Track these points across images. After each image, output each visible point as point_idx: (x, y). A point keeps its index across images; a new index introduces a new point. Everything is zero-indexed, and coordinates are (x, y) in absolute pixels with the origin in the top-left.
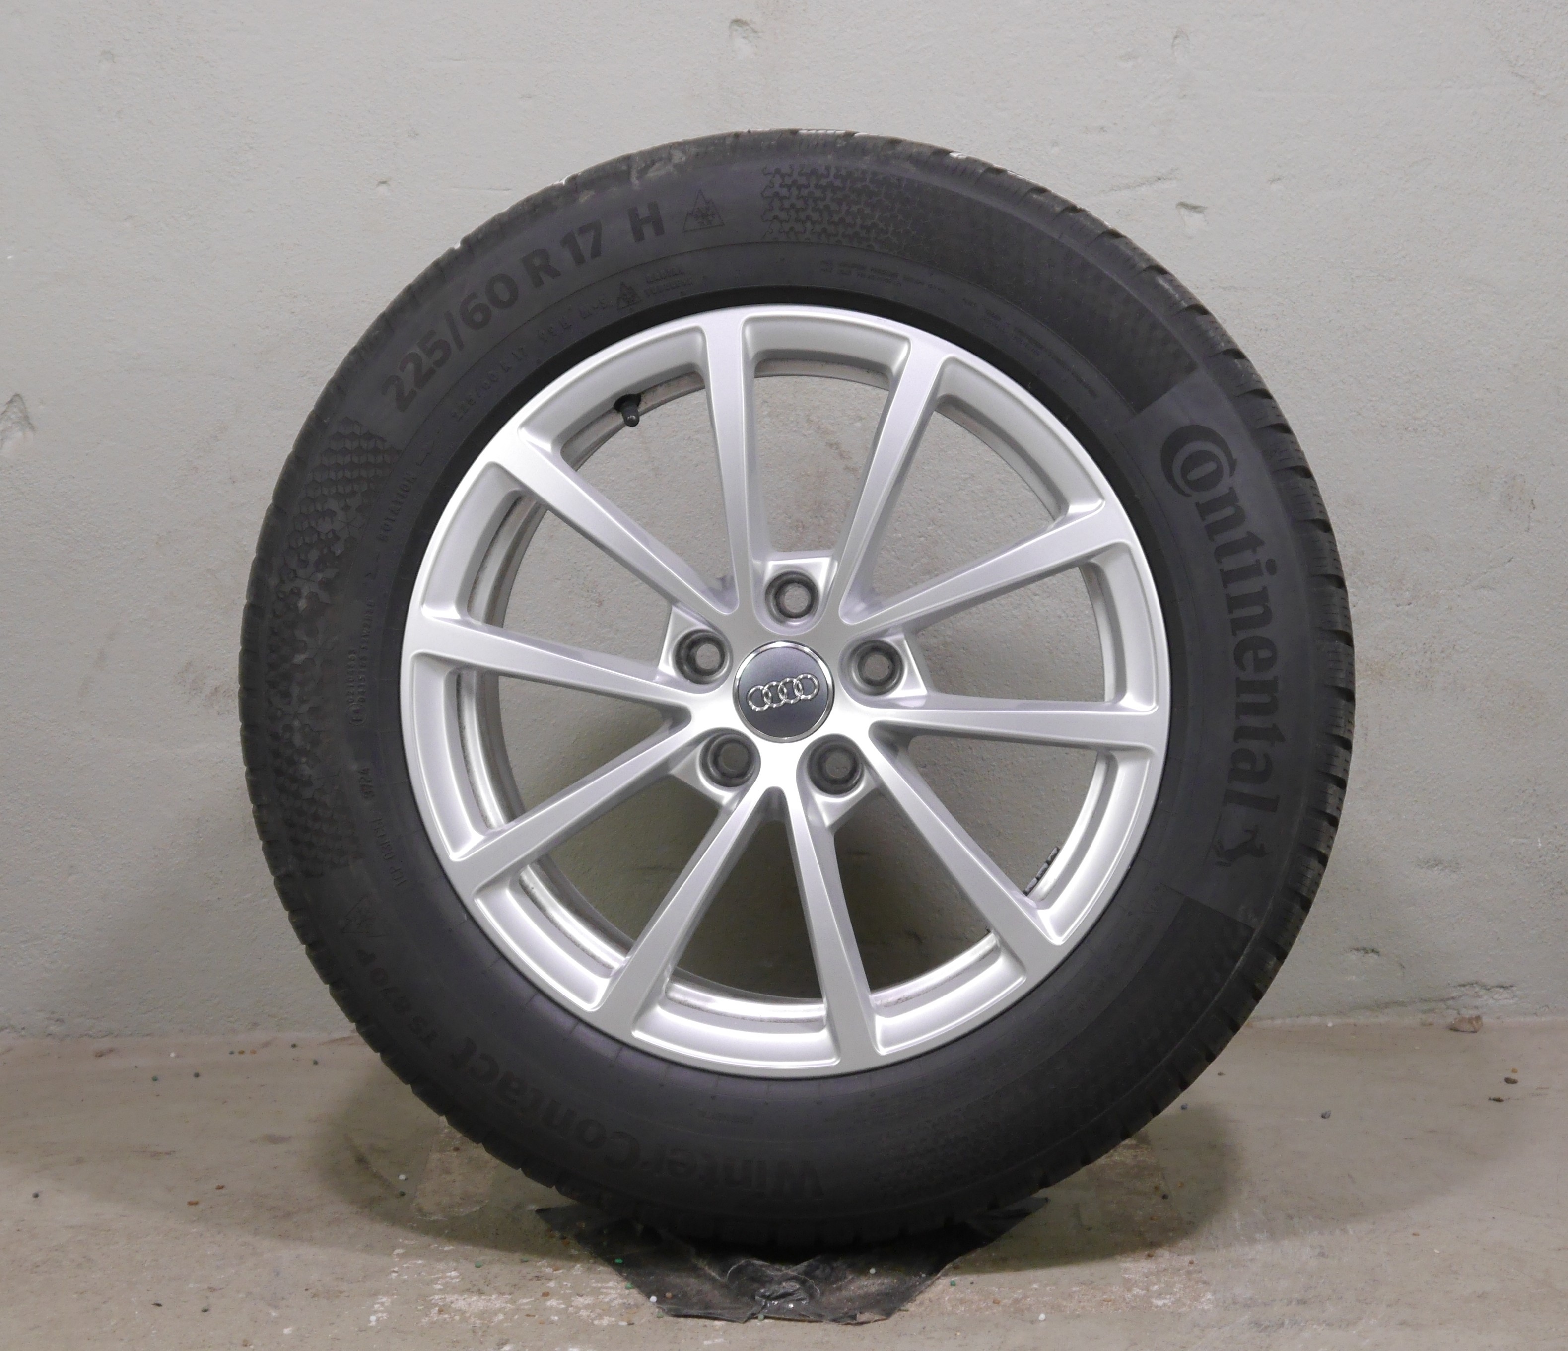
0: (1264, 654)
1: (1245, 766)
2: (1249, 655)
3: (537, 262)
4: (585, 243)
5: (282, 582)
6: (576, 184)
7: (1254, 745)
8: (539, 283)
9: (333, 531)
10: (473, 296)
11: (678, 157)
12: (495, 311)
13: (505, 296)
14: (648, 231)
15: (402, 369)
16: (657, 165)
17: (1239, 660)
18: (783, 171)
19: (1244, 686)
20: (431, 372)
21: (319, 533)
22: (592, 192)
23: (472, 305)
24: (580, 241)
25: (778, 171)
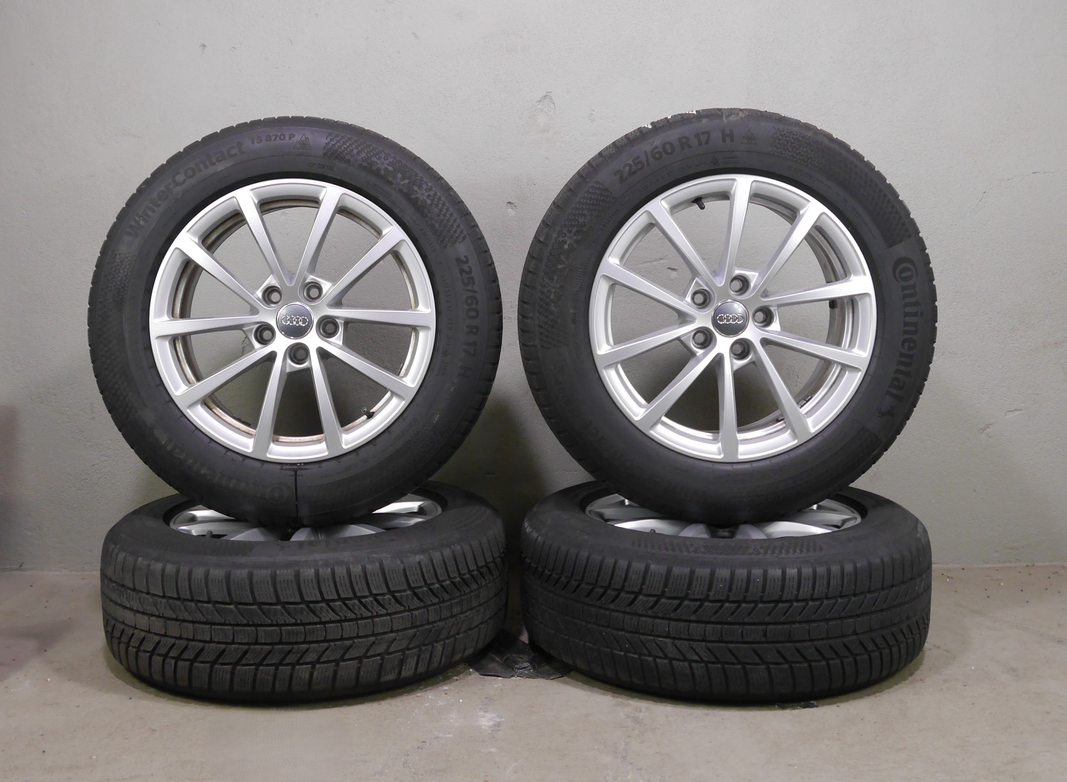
0: (912, 345)
1: (896, 383)
2: (907, 344)
3: (684, 141)
4: (703, 138)
5: (559, 237)
6: (701, 115)
7: (901, 377)
8: (683, 149)
9: (585, 222)
10: (656, 148)
11: (741, 114)
12: (664, 156)
13: (670, 151)
14: (728, 139)
15: (624, 168)
16: (733, 116)
17: (903, 345)
18: (781, 129)
19: (902, 355)
20: (635, 172)
21: (578, 222)
22: (708, 120)
23: (655, 151)
24: (702, 137)
25: (779, 129)
